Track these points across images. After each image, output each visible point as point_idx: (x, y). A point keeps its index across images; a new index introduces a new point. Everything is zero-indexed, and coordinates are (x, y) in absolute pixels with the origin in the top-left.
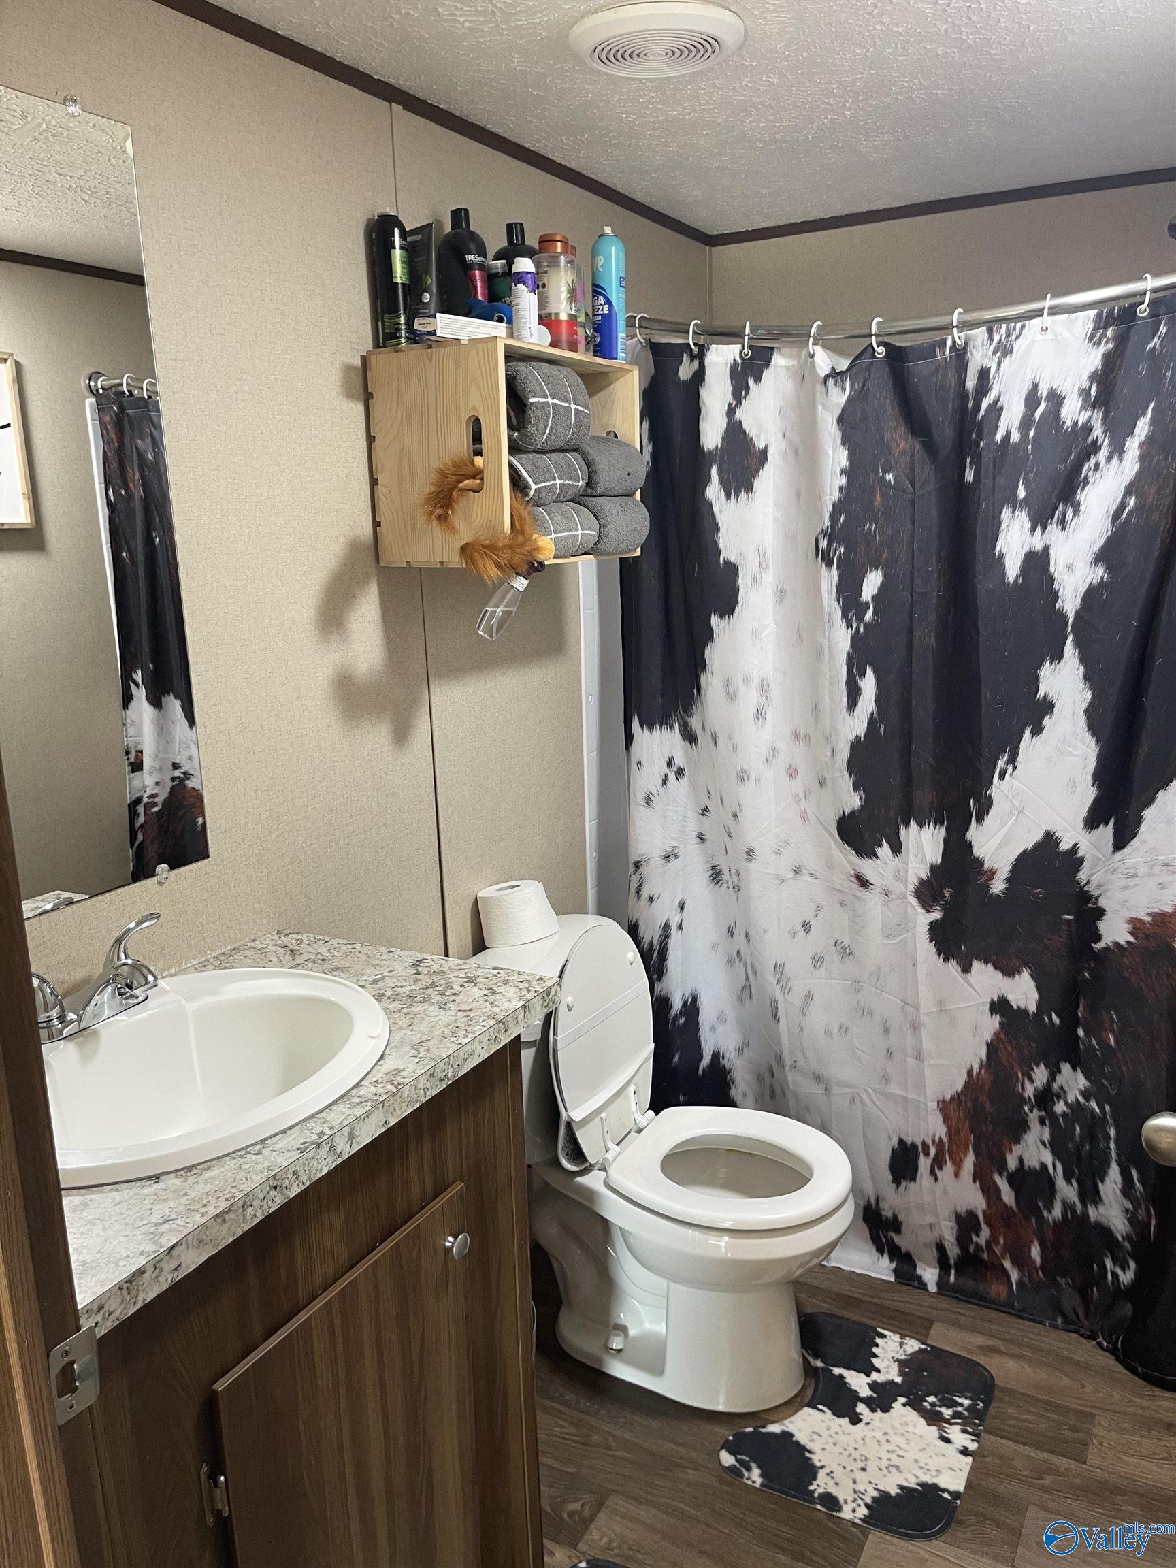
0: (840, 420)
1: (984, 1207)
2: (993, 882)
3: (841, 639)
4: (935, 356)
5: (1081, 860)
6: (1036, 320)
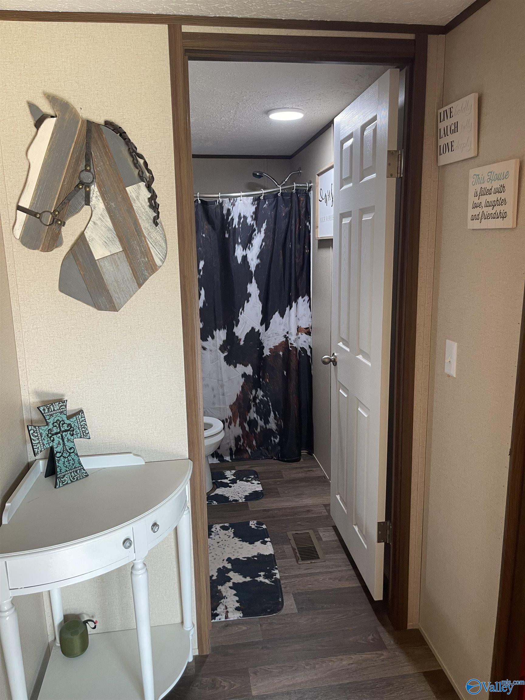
1: (242, 433)
2: (241, 342)
4: (215, 204)
5: (260, 333)
6: (239, 198)
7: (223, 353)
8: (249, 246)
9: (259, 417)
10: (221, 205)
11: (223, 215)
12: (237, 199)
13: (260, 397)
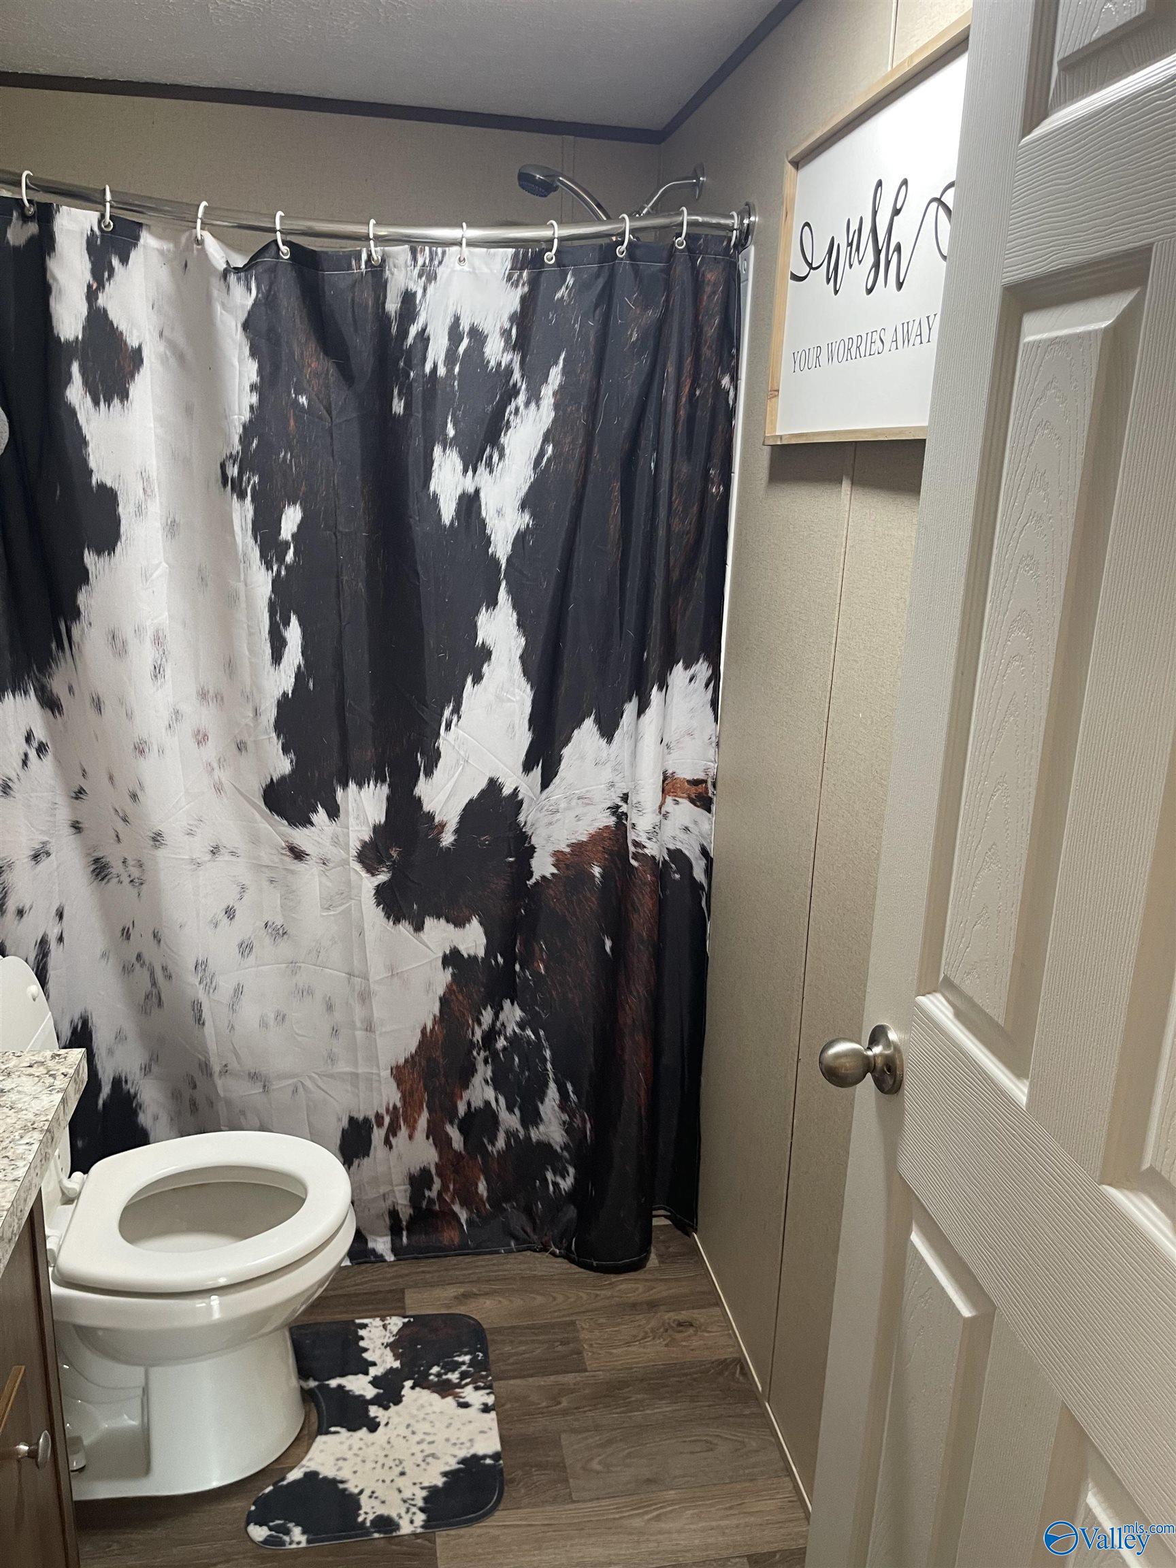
0: (246, 326)
1: (437, 1159)
2: (443, 835)
3: (261, 583)
4: (350, 267)
5: (521, 803)
6: (455, 249)
7: (373, 875)
8: (491, 457)
9: (502, 1100)
10: (377, 272)
11: (382, 318)
12: (444, 253)
13: (512, 1027)
